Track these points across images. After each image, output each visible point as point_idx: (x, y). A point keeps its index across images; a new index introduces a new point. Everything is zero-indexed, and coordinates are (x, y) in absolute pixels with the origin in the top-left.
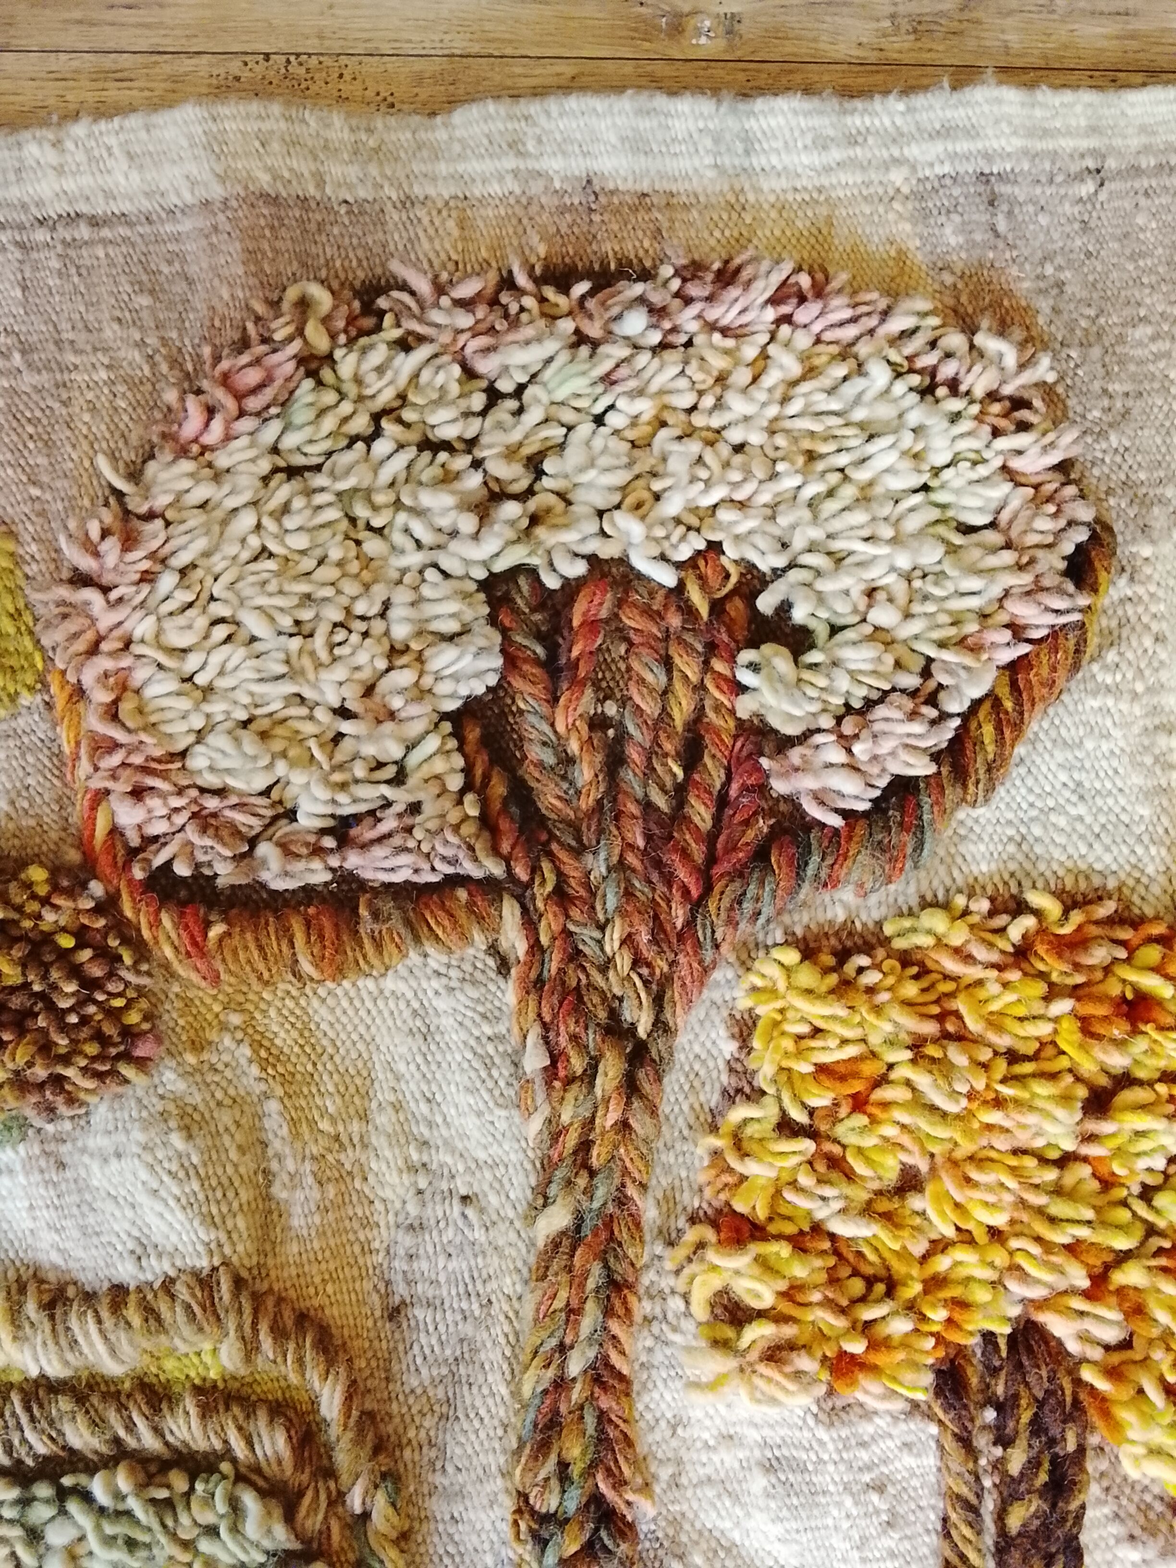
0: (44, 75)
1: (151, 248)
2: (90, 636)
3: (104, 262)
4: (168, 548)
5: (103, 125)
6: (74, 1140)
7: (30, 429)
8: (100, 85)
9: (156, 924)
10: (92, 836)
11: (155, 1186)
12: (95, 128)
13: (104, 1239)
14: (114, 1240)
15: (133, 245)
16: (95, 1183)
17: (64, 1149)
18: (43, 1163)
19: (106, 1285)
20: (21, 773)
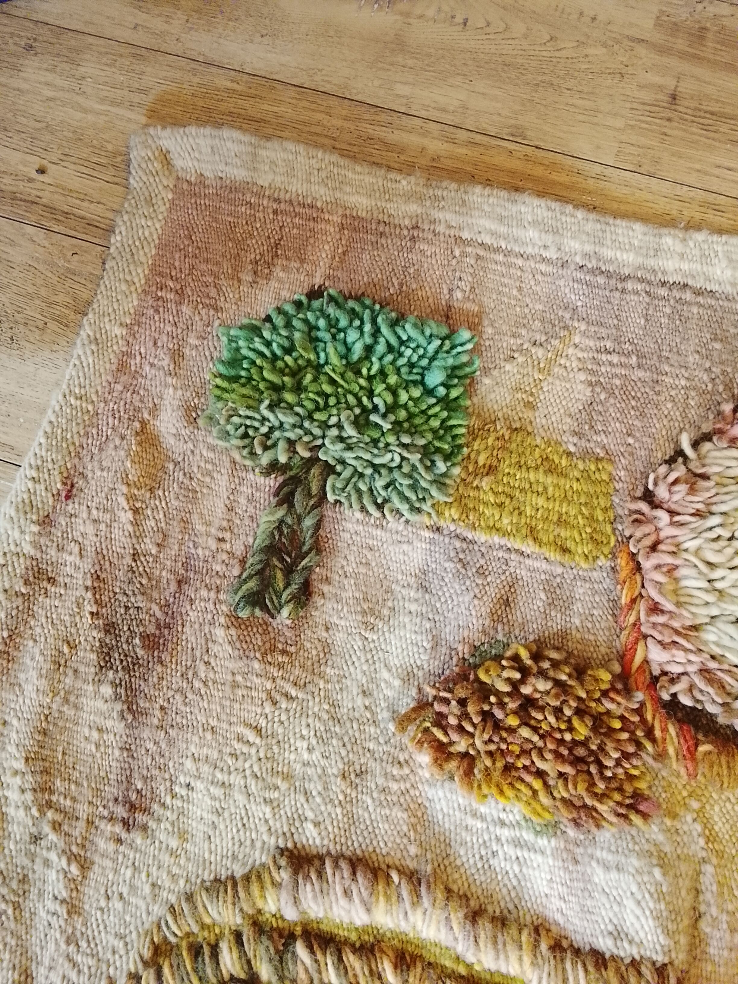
0: (672, 196)
1: (725, 315)
2: (653, 538)
3: (696, 316)
4: (714, 500)
5: (715, 238)
6: (585, 847)
7: (633, 403)
8: (703, 210)
9: (664, 730)
10: (632, 661)
11: (640, 897)
12: (710, 238)
13: (594, 918)
14: (600, 921)
15: (715, 310)
16: (597, 880)
17: (580, 850)
18: (565, 856)
19: (588, 948)
20: (590, 606)
